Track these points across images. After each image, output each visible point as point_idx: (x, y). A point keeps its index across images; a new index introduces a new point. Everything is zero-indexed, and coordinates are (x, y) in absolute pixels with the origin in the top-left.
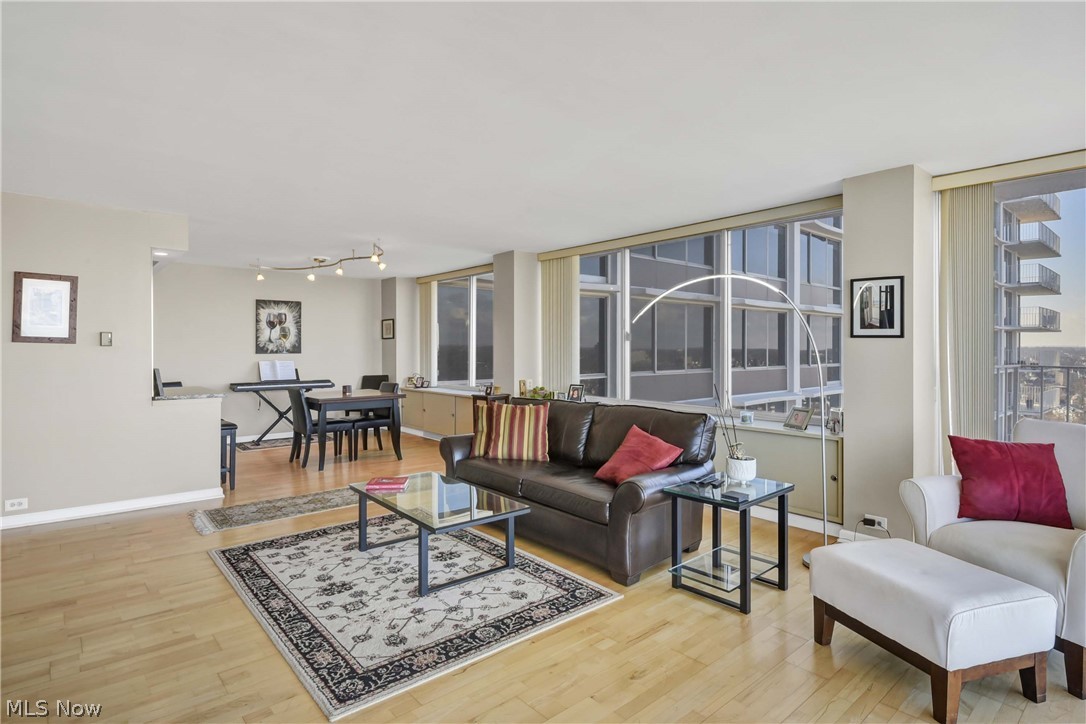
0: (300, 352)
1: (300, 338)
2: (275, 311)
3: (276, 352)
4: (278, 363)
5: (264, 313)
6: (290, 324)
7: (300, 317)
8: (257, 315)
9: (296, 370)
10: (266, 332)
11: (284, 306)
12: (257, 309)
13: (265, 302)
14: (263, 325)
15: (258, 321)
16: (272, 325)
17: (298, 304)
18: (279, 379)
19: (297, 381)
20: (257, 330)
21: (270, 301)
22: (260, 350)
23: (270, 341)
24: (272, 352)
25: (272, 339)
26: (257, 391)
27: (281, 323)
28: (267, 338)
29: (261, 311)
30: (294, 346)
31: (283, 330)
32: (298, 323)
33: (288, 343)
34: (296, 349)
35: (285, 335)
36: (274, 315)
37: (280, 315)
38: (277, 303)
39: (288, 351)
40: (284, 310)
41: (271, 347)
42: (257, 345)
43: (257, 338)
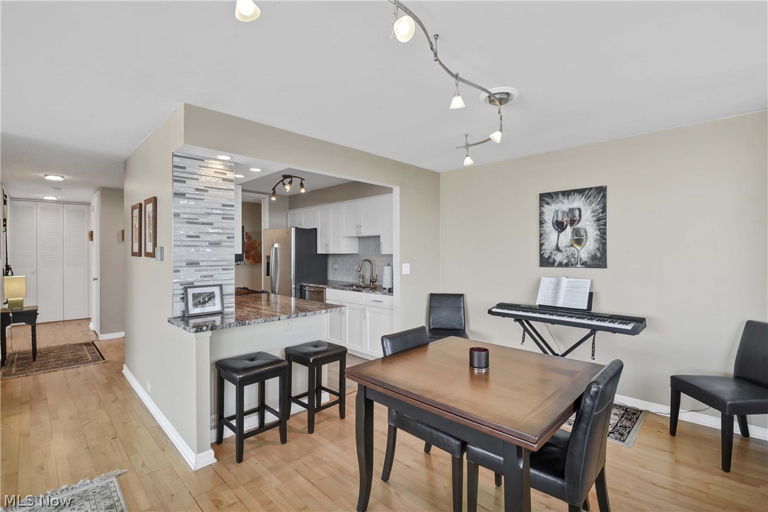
0: (605, 266)
1: (604, 244)
2: (565, 205)
3: (567, 265)
4: (565, 282)
5: (550, 211)
6: (588, 224)
7: (604, 210)
8: (541, 214)
9: (591, 295)
10: (552, 236)
11: (577, 197)
12: (541, 206)
13: (550, 195)
14: (549, 227)
15: (541, 223)
16: (560, 226)
17: (601, 192)
18: (560, 303)
19: (588, 313)
20: (541, 235)
21: (557, 194)
22: (545, 262)
23: (558, 249)
24: (560, 265)
25: (561, 246)
26: (518, 319)
27: (572, 222)
28: (553, 245)
29: (546, 208)
30: (594, 258)
31: (576, 232)
32: (601, 221)
33: (585, 252)
34: (599, 260)
35: (578, 240)
36: (563, 212)
37: (571, 210)
38: (567, 194)
39: (585, 264)
40: (577, 202)
41: (559, 257)
42: (541, 256)
43: (541, 245)
